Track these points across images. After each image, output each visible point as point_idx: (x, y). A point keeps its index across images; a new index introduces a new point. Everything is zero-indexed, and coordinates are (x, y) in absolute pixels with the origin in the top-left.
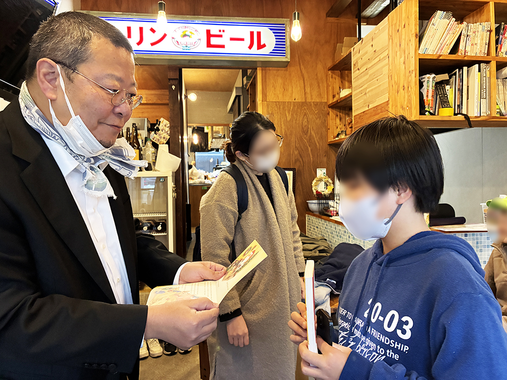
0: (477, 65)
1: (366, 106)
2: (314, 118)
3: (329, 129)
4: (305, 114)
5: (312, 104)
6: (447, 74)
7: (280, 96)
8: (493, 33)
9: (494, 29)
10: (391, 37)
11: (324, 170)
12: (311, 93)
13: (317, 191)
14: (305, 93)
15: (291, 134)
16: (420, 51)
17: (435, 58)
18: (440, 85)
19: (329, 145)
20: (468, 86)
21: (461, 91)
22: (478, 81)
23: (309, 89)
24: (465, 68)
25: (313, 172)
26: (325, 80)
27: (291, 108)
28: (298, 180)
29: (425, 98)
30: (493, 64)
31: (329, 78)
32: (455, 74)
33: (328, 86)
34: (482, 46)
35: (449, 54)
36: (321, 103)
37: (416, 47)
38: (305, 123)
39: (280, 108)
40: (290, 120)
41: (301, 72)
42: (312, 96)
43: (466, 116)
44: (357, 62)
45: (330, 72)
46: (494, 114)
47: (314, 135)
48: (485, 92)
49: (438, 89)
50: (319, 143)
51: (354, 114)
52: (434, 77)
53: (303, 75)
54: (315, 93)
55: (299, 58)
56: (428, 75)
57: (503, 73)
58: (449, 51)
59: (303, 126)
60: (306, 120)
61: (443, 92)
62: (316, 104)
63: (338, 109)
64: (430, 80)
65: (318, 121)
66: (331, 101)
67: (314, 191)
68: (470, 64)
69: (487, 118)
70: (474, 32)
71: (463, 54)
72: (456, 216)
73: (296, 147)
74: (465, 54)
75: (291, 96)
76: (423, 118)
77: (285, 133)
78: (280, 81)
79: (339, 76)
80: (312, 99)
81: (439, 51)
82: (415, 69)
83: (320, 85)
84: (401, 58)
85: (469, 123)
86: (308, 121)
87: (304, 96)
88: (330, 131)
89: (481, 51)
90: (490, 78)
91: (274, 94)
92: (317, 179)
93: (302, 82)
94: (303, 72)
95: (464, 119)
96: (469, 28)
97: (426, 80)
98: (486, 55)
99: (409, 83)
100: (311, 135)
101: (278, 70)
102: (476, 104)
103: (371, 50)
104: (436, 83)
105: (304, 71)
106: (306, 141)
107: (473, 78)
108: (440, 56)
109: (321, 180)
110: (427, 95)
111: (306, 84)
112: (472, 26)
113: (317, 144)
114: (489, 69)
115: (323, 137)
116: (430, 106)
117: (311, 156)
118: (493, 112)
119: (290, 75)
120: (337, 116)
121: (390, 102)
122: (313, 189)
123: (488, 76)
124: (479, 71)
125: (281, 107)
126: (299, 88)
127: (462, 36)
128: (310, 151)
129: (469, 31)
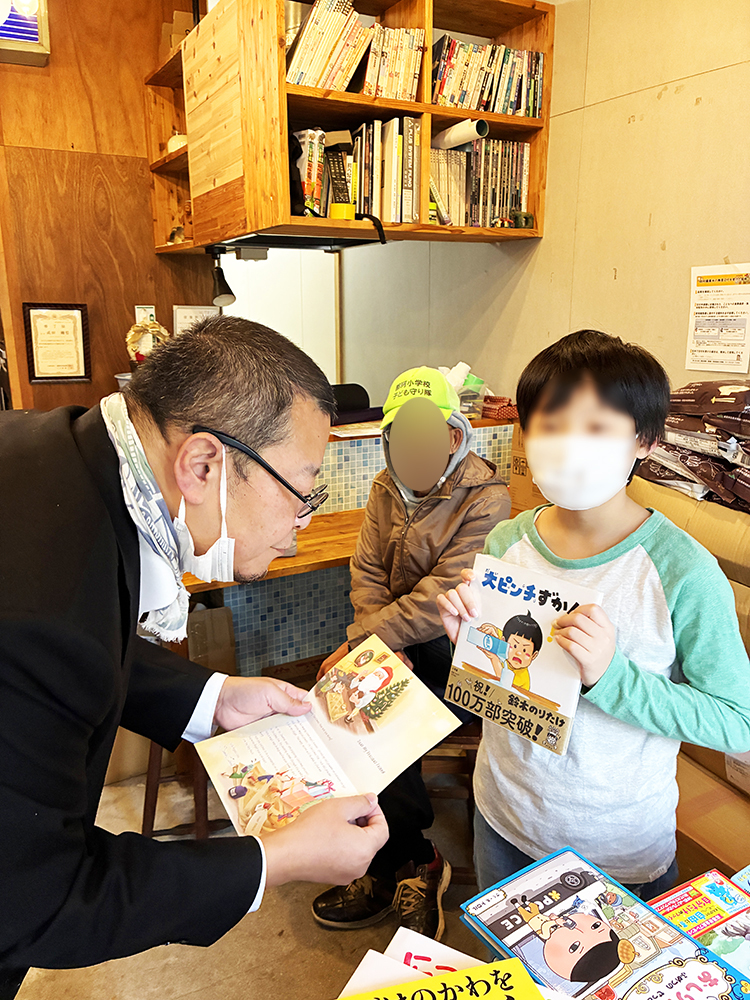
0: (396, 121)
1: (210, 181)
2: (122, 194)
3: (155, 220)
4: (100, 184)
5: (115, 161)
6: (348, 131)
7: (36, 136)
8: (429, 55)
9: (430, 45)
10: (242, 36)
11: (152, 310)
12: (109, 135)
13: (137, 354)
14: (96, 134)
15: (70, 228)
16: (291, 78)
17: (319, 96)
18: (333, 152)
19: (157, 254)
20: (383, 161)
21: (370, 169)
22: (398, 152)
23: (104, 123)
24: (378, 124)
25: (127, 313)
26: (139, 108)
27: (66, 165)
28: (95, 330)
29: (304, 178)
30: (427, 119)
31: (149, 102)
32: (360, 134)
33: (148, 121)
34: (407, 80)
35: (348, 90)
36: (135, 160)
37: (281, 67)
38: (101, 204)
39: (38, 164)
40: (66, 194)
41: (84, 82)
42: (111, 142)
43: (377, 223)
44: (191, 78)
45: (149, 89)
46: (426, 221)
47: (125, 233)
48: (410, 175)
49: (329, 162)
50: (135, 250)
51: (193, 195)
52: (322, 137)
53: (87, 89)
54: (119, 135)
55: (75, 48)
56: (310, 132)
57: (446, 138)
58: (346, 84)
59: (98, 211)
60: (102, 196)
61: (339, 169)
62: (123, 162)
63: (172, 176)
64: (314, 141)
65: (131, 202)
66: (156, 158)
67: (132, 354)
68: (386, 115)
69: (412, 226)
70: (396, 49)
71: (373, 92)
72: (371, 406)
73: (84, 256)
74: (377, 94)
75: (63, 138)
76: (298, 221)
77: (55, 222)
78: (32, 98)
79: (170, 102)
80: (112, 149)
81: (329, 82)
82: (281, 116)
83: (130, 117)
84: (258, 86)
85: (380, 234)
86: (107, 198)
87: (93, 140)
88: (158, 225)
89: (405, 91)
90: (420, 147)
91: (22, 129)
92: (136, 328)
93: (85, 104)
94: (89, 83)
95: (373, 227)
96: (387, 37)
97: (307, 140)
98: (413, 100)
99: (272, 144)
100: (116, 232)
101: (27, 73)
102: (393, 199)
103: (213, 55)
104: (327, 150)
105: (89, 81)
106: (106, 244)
107: (390, 145)
108: (329, 92)
109: (144, 330)
110: (309, 173)
111: (96, 111)
112: (392, 34)
113: (133, 253)
114: (419, 129)
115: (146, 237)
116: (315, 196)
117: (121, 278)
118: (423, 216)
119: (57, 86)
120: (172, 192)
121: (246, 179)
122: (129, 349)
123: (417, 143)
124: (401, 132)
125: (41, 162)
126: (80, 121)
127: (371, 54)
128: (117, 266)
129: (385, 44)
